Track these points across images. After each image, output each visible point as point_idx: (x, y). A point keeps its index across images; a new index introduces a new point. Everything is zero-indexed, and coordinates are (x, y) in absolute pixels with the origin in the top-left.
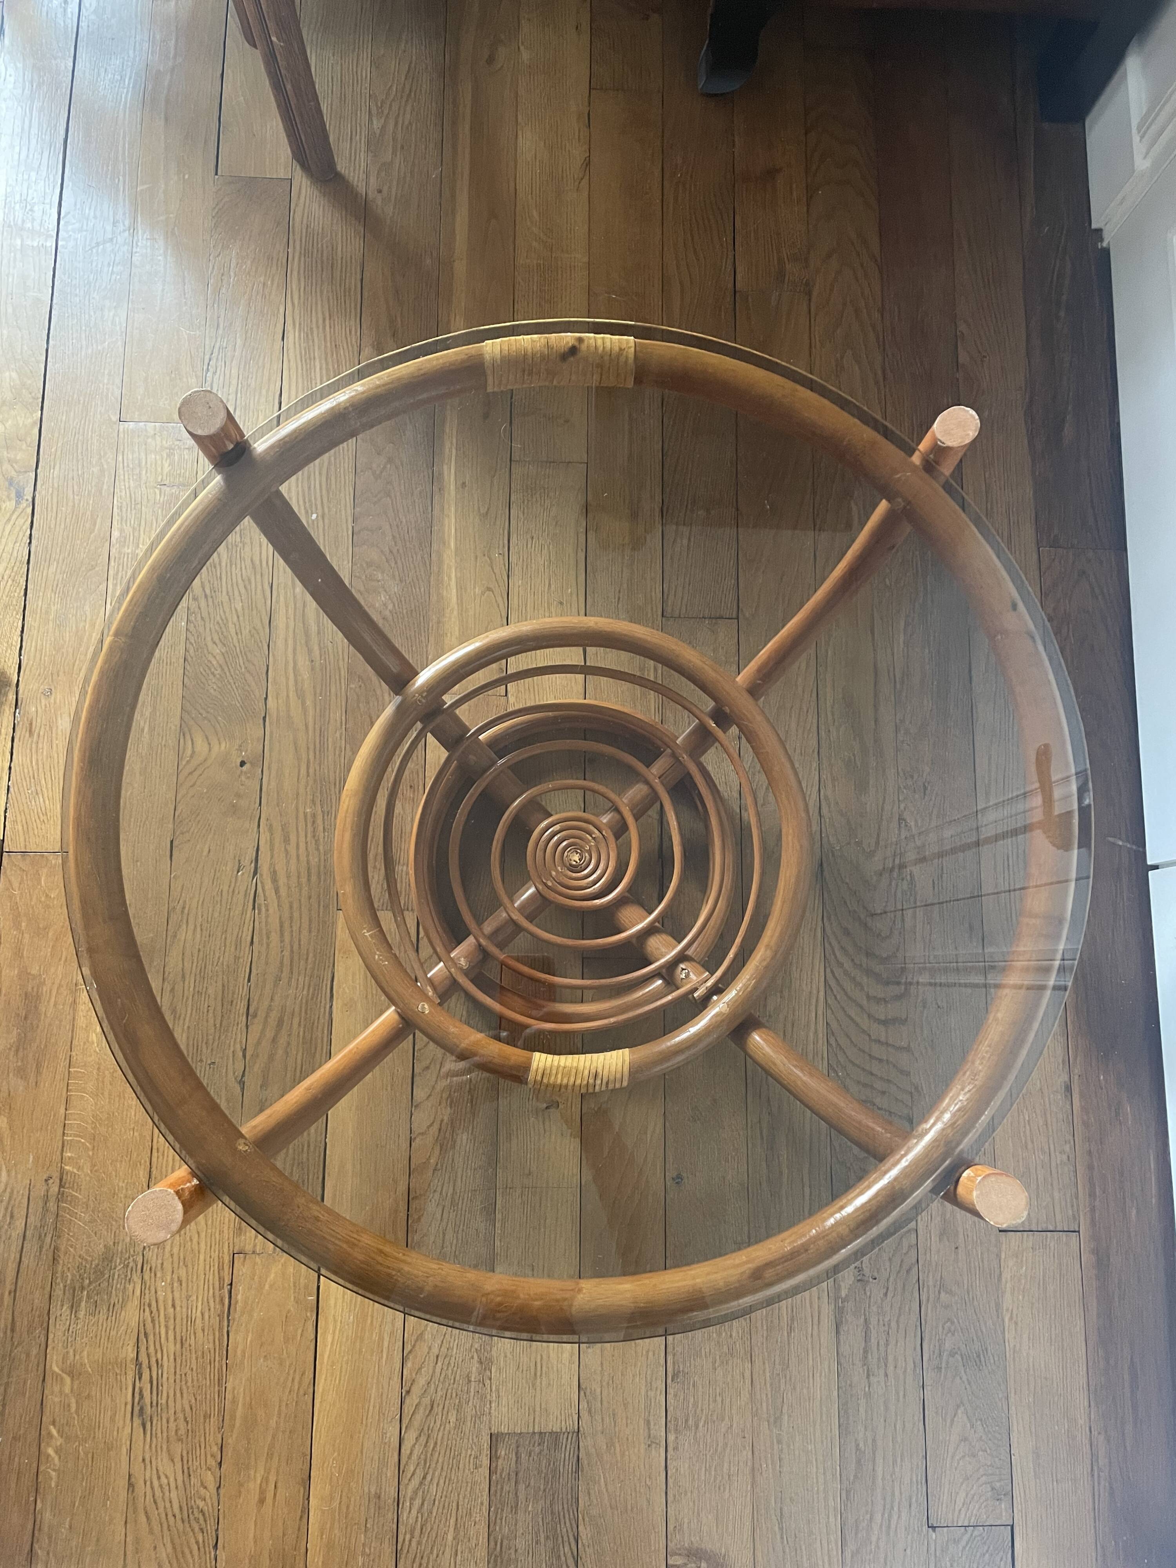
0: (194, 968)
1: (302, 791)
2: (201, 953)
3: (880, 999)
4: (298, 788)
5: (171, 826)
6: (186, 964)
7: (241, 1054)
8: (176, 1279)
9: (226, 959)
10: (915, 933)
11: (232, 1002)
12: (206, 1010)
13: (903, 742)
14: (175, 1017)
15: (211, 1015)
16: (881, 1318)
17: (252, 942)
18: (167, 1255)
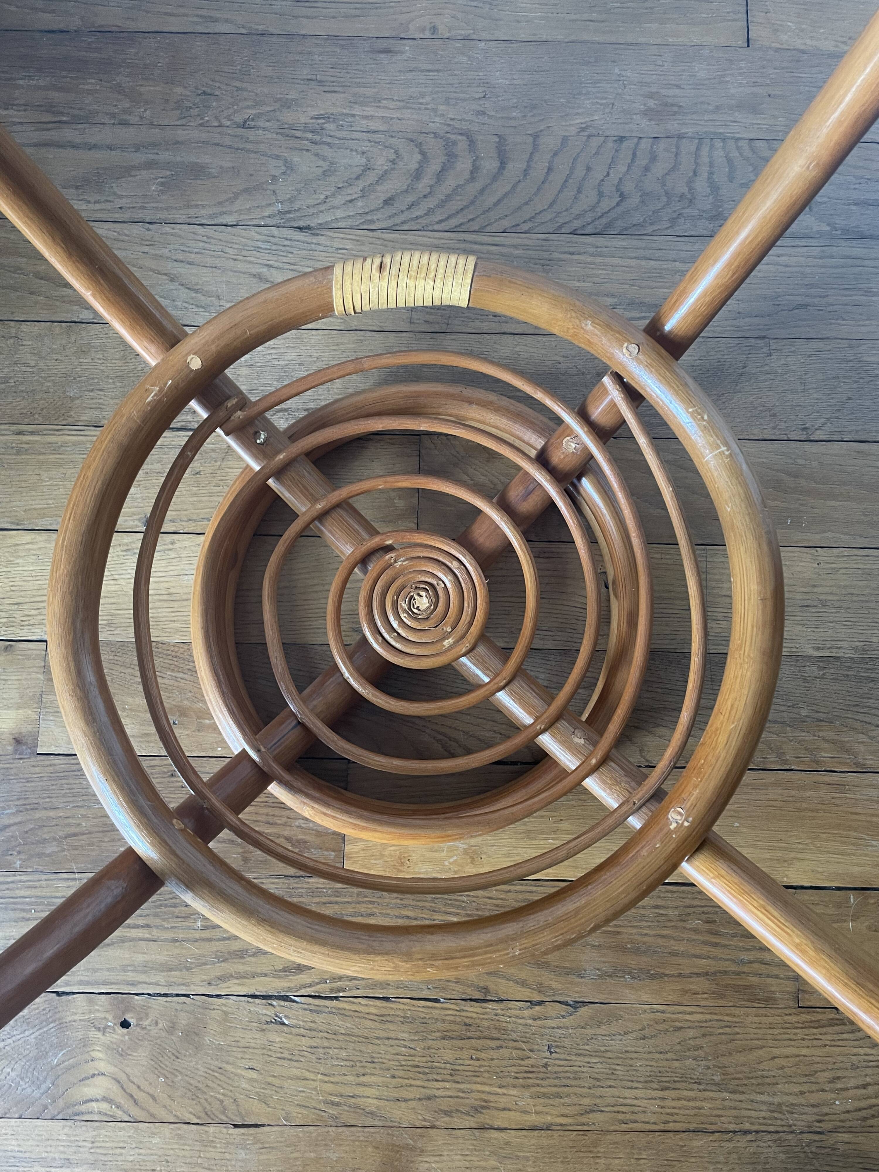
0: (418, 1083)
1: (170, 935)
2: (396, 1073)
3: (473, 166)
4: (165, 941)
5: (211, 1129)
6: (411, 1096)
7: (537, 1008)
8: (832, 1085)
9: (406, 1035)
10: (392, 119)
11: (466, 1025)
12: (477, 1063)
13: (141, 118)
14: (487, 1108)
15: (483, 1055)
16: (852, 187)
17: (386, 999)
18: (802, 1100)
